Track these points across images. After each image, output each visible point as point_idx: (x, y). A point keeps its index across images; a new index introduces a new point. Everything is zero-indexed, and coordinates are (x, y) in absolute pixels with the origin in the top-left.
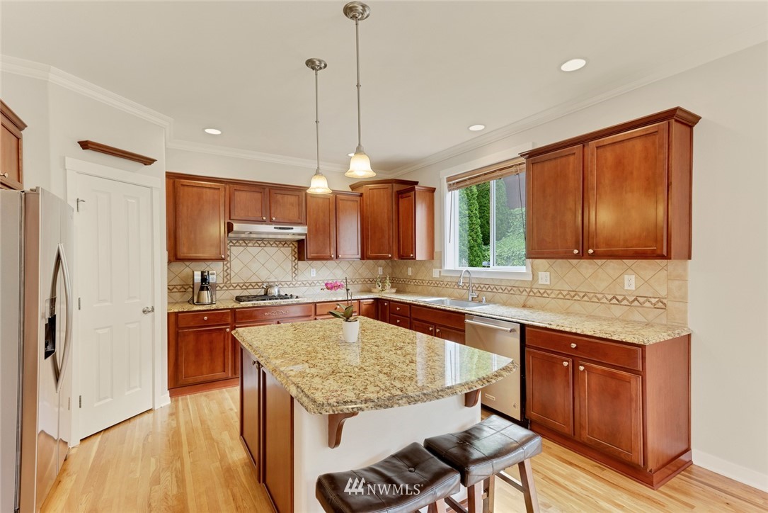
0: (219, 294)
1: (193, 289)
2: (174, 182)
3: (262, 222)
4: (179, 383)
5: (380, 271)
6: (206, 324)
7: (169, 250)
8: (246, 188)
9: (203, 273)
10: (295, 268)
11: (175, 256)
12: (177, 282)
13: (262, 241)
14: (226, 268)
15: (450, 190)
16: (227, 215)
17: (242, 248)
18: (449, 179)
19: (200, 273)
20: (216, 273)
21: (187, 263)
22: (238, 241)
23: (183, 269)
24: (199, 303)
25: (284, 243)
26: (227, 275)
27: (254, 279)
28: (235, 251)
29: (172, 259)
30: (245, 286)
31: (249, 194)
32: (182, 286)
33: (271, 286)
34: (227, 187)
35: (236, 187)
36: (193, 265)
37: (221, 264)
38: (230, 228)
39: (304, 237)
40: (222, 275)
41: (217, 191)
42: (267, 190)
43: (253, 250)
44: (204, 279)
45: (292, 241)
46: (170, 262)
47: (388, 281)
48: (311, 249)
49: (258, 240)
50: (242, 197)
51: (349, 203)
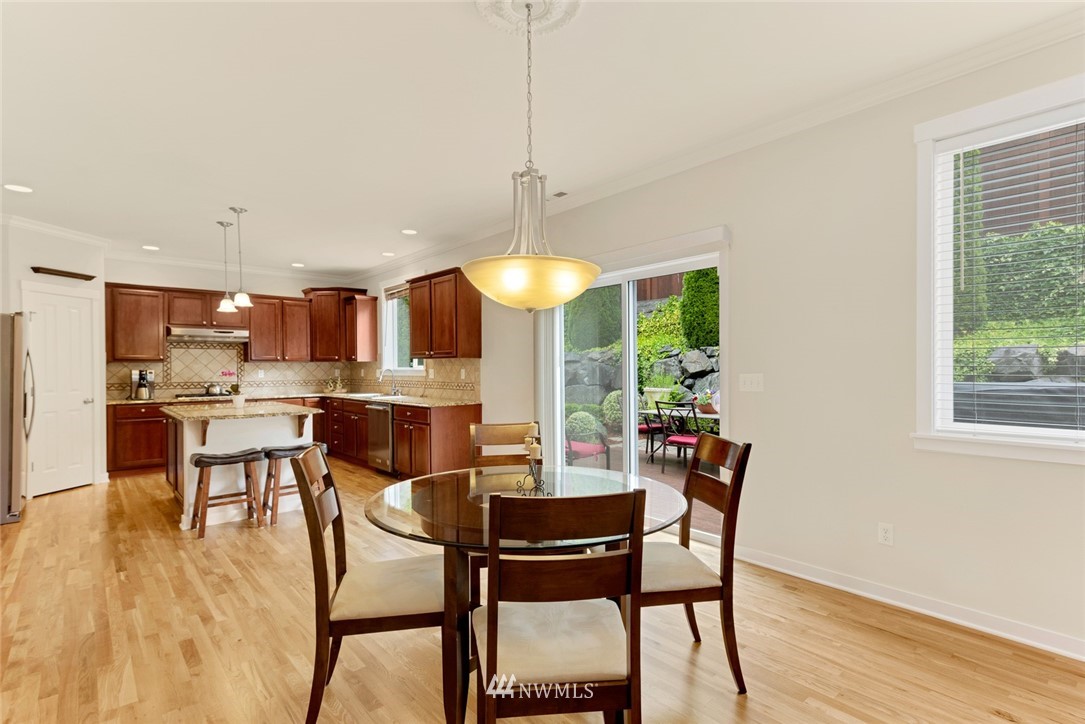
0: (157, 393)
1: (131, 387)
2: (112, 291)
3: (202, 326)
4: (117, 466)
5: (337, 373)
6: (144, 415)
7: (107, 351)
8: (186, 295)
9: (141, 372)
10: (241, 369)
11: (113, 357)
12: (114, 380)
13: (205, 344)
14: (166, 368)
15: (387, 299)
16: (166, 320)
17: (183, 350)
18: (386, 290)
19: (137, 372)
20: (153, 374)
21: (126, 364)
22: (178, 343)
23: (121, 370)
24: (137, 398)
25: (229, 345)
26: (167, 375)
27: (196, 379)
28: (176, 353)
29: (110, 359)
30: (186, 385)
31: (188, 301)
32: (120, 385)
33: (212, 386)
34: (166, 294)
35: (175, 294)
36: (131, 365)
37: (161, 364)
38: (168, 332)
39: (247, 340)
40: (161, 375)
41: (154, 299)
42: (208, 297)
43: (195, 352)
44: (142, 377)
45: (237, 344)
46: (108, 362)
47: (339, 382)
48: (255, 351)
49: (199, 343)
50: (181, 303)
51: (296, 308)
